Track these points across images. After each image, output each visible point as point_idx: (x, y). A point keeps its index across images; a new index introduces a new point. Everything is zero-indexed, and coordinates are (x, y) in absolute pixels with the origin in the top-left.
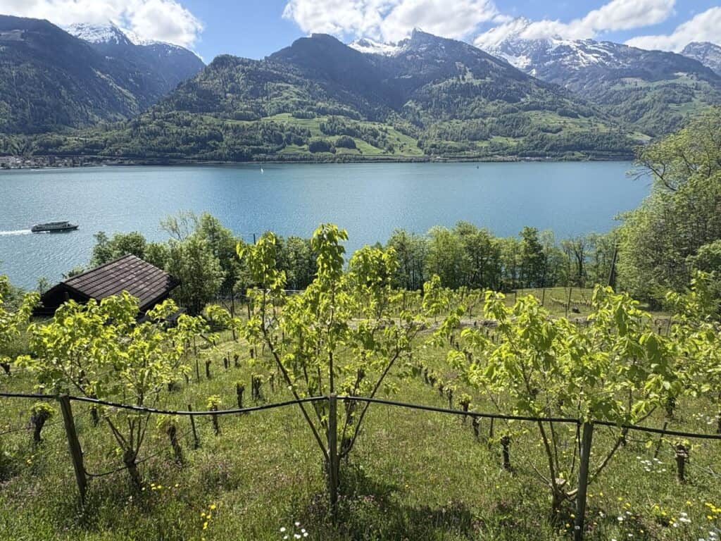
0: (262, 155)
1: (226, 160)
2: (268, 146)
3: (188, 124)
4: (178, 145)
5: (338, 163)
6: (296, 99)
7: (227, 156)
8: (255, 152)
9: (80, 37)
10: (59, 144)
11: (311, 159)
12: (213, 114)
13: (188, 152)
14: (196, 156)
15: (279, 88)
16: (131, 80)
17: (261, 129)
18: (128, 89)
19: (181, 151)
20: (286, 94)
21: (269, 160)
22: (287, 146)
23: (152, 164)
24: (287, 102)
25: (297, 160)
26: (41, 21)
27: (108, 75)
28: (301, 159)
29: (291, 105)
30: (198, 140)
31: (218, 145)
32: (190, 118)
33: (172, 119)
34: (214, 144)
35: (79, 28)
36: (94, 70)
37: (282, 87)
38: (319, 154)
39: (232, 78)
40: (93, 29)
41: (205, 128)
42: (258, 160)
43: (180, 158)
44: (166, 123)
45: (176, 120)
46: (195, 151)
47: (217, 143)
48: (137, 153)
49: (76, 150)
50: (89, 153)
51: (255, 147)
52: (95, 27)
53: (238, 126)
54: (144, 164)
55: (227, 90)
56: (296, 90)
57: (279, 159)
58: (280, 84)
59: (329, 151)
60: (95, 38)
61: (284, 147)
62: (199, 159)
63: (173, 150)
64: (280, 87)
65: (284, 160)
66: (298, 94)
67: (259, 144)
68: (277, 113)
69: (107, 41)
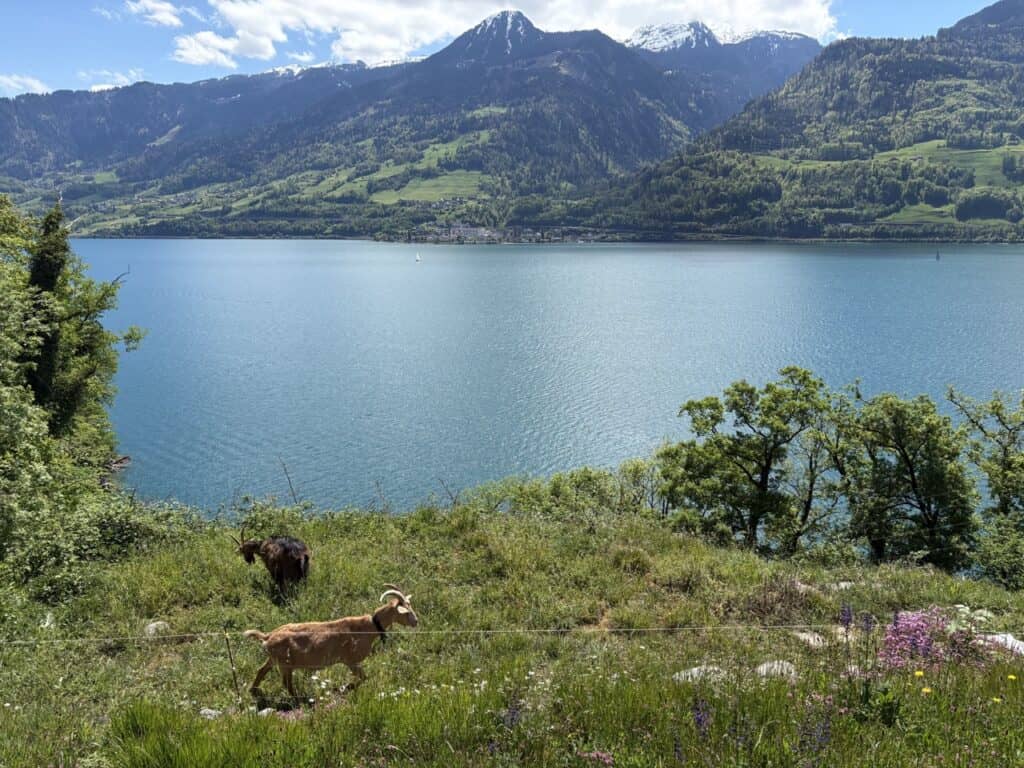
0: (843, 226)
1: (774, 233)
2: (862, 209)
3: (726, 172)
4: (698, 207)
5: (1012, 242)
6: (974, 109)
7: (776, 228)
8: (829, 219)
9: (644, 47)
10: (539, 209)
11: (948, 234)
12: (781, 152)
13: (710, 221)
14: (723, 227)
15: (939, 90)
16: (692, 105)
17: (858, 175)
18: (682, 120)
19: (700, 219)
20: (950, 101)
21: (854, 235)
22: (907, 206)
23: (646, 239)
24: (950, 117)
25: (915, 235)
26: (591, 32)
27: (657, 101)
28: (925, 234)
29: (954, 123)
30: (734, 198)
31: (766, 208)
32: (733, 161)
33: (705, 164)
34: (760, 206)
35: (646, 33)
36: (637, 93)
37: (948, 87)
38: (976, 223)
39: (845, 82)
40: (664, 30)
41: (752, 179)
42: (832, 235)
43: (696, 230)
44: (693, 171)
45: (711, 167)
46: (721, 217)
47: (767, 204)
48: (631, 223)
49: (556, 218)
50: (569, 223)
51: (836, 211)
52: (666, 27)
53: (814, 171)
54: (634, 240)
55: (831, 105)
56: (980, 90)
57: (876, 234)
58: (945, 82)
59: (1003, 216)
60: (665, 43)
61: (897, 210)
62: (725, 232)
63: (689, 217)
64: (942, 88)
65: (888, 235)
66: (982, 98)
67: (844, 205)
68: (916, 141)
69: (678, 46)
